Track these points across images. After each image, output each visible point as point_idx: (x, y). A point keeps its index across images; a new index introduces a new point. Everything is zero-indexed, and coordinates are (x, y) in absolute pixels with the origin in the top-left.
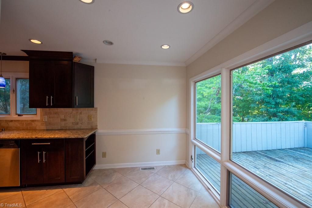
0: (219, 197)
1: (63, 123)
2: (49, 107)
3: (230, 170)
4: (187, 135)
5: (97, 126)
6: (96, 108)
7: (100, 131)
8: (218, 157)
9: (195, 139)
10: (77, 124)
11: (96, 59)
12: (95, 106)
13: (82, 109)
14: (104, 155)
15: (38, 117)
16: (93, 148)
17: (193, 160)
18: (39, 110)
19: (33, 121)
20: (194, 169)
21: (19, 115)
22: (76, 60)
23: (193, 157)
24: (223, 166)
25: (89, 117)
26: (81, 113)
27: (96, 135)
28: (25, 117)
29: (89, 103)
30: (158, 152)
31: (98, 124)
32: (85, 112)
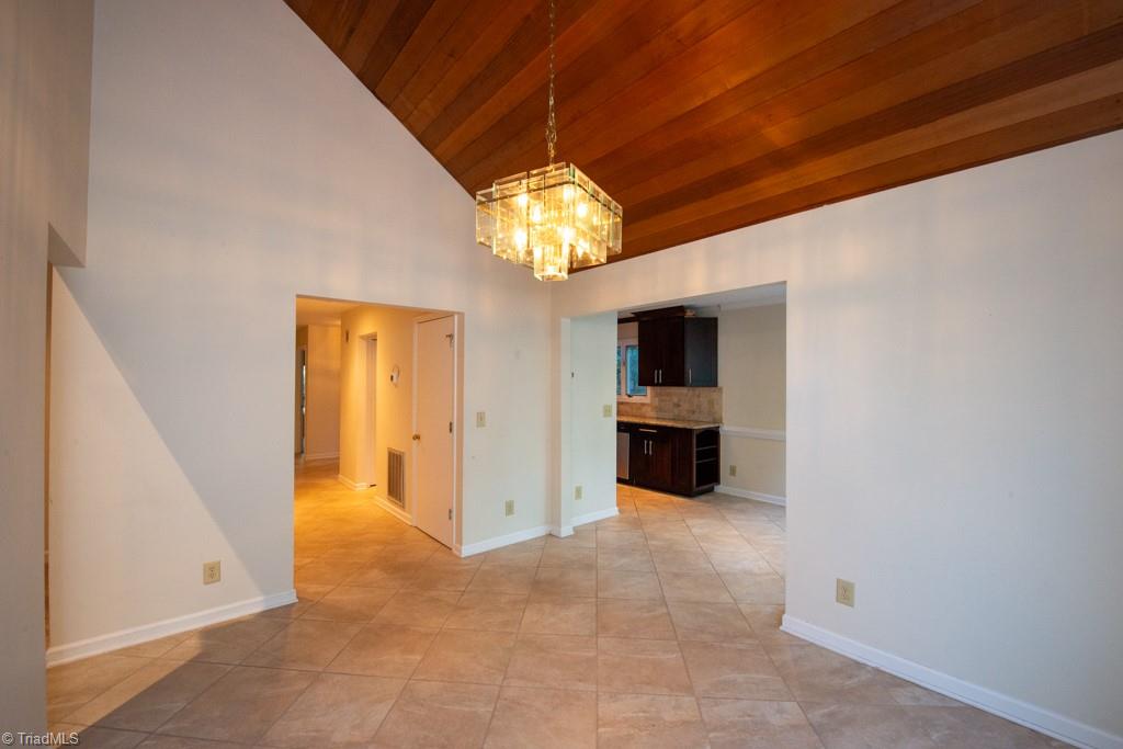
1: (676, 411)
2: (658, 385)
5: (722, 418)
6: (721, 389)
7: (726, 429)
10: (694, 412)
12: (719, 385)
13: (701, 389)
14: (733, 471)
15: (647, 400)
16: (715, 453)
18: (649, 389)
19: (643, 404)
21: (629, 396)
22: (689, 314)
25: (711, 403)
26: (699, 396)
27: (721, 433)
28: (636, 399)
29: (710, 379)
32: (704, 393)
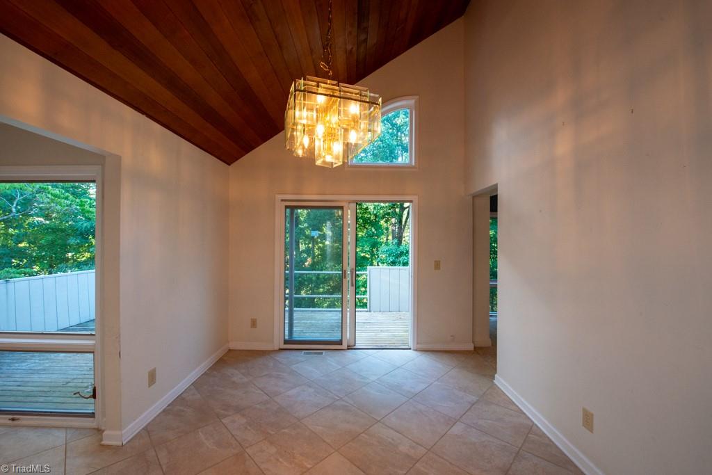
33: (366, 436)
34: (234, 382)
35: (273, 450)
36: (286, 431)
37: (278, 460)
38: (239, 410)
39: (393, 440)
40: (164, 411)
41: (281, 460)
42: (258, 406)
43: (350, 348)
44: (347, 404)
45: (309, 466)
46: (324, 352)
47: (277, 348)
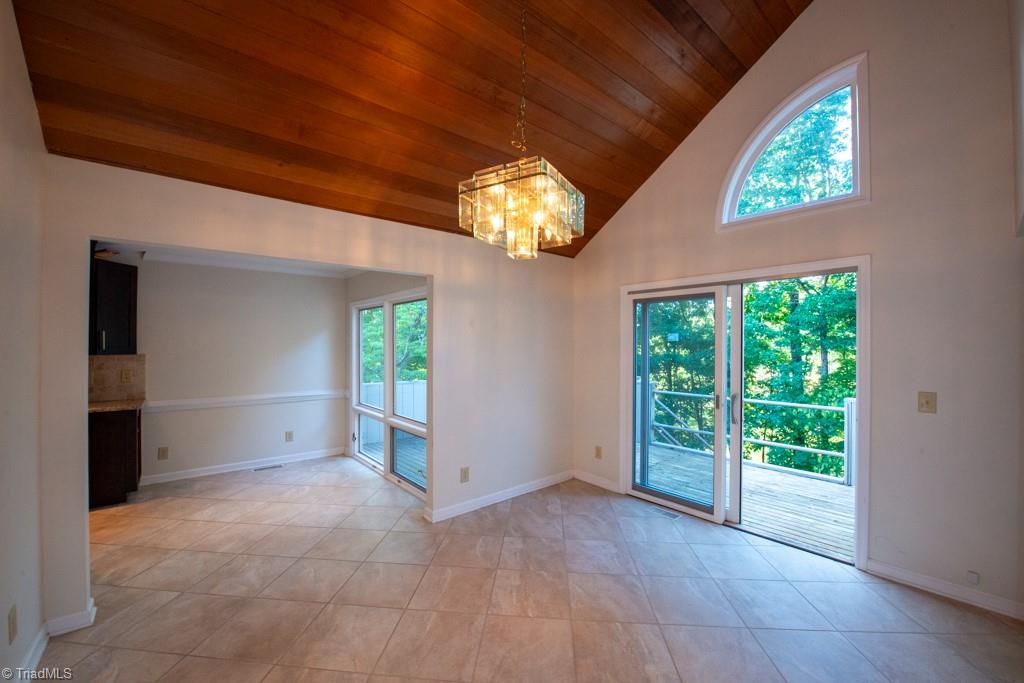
0: (382, 468)
3: (394, 425)
4: (346, 400)
5: (144, 393)
6: (143, 356)
8: (381, 416)
9: (360, 404)
11: (144, 253)
12: (139, 352)
13: (103, 358)
14: (162, 453)
17: (357, 441)
20: (358, 454)
23: (356, 436)
24: (387, 423)
25: (124, 375)
26: (100, 367)
30: (289, 436)
31: (147, 389)
33: (620, 628)
34: (546, 510)
35: (517, 583)
36: (545, 574)
37: (511, 592)
38: (525, 536)
39: (650, 653)
40: (476, 511)
41: (514, 594)
42: (544, 540)
43: (727, 524)
44: (640, 585)
45: (531, 615)
46: (681, 516)
47: (623, 492)
